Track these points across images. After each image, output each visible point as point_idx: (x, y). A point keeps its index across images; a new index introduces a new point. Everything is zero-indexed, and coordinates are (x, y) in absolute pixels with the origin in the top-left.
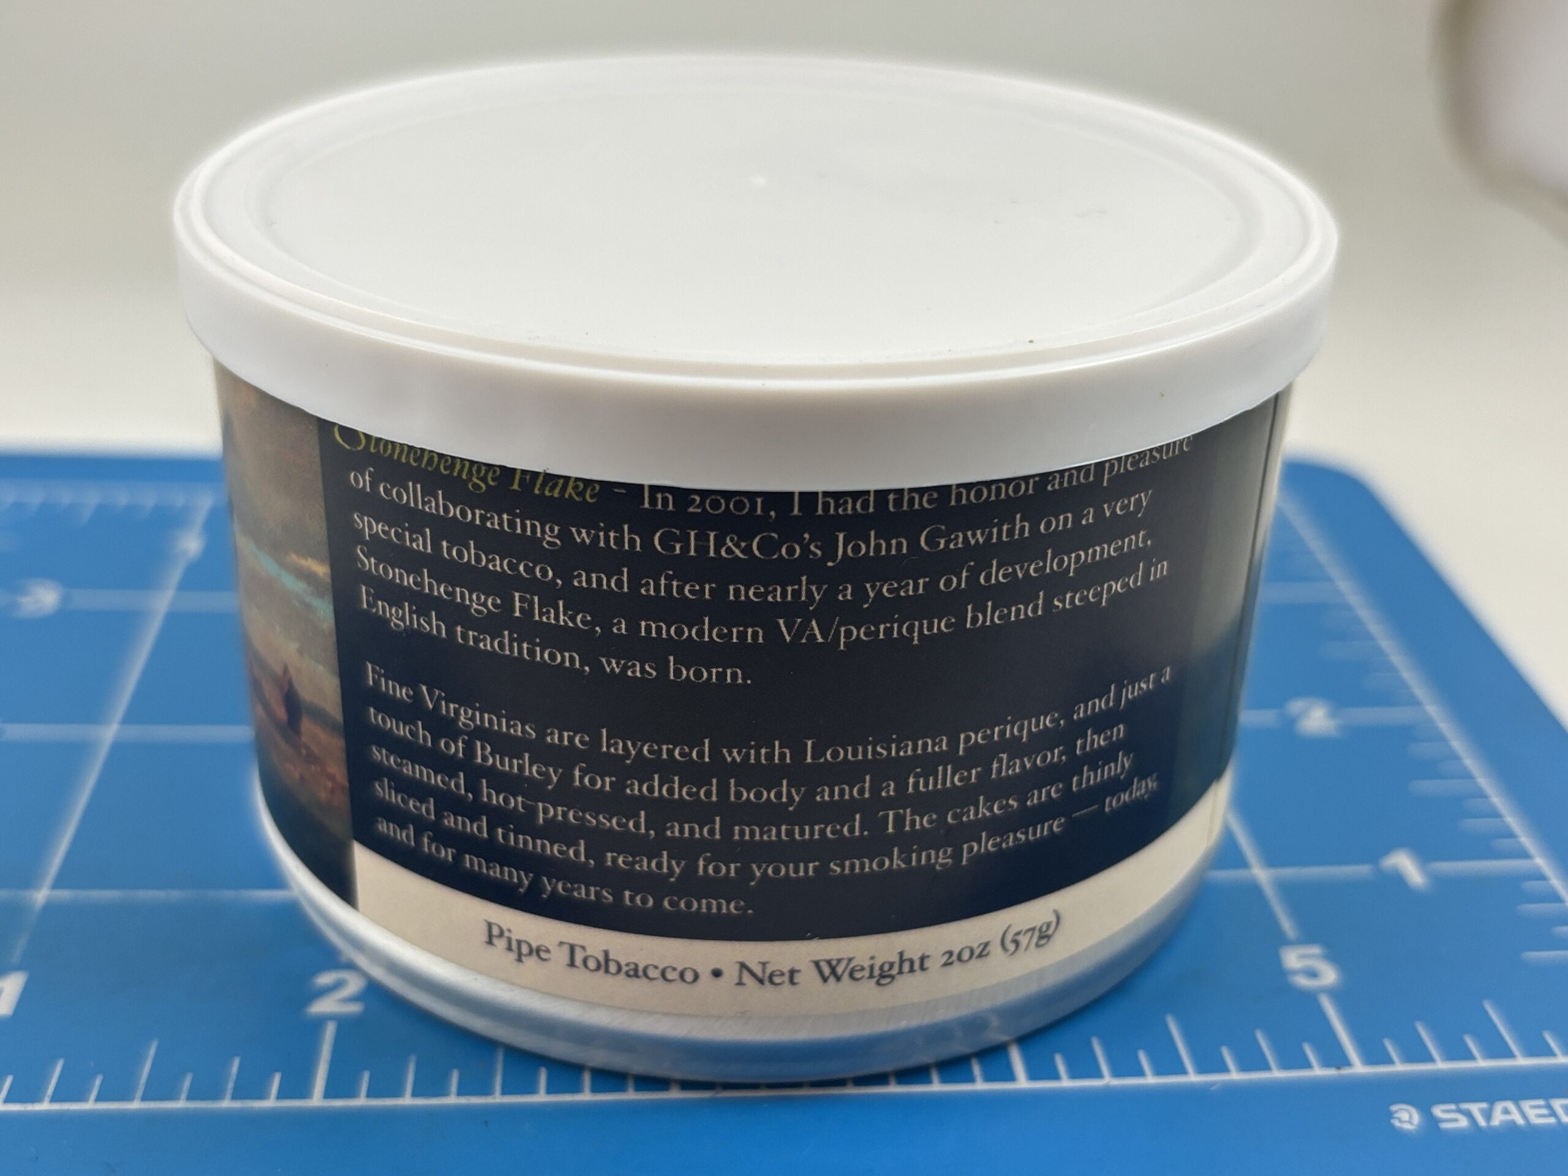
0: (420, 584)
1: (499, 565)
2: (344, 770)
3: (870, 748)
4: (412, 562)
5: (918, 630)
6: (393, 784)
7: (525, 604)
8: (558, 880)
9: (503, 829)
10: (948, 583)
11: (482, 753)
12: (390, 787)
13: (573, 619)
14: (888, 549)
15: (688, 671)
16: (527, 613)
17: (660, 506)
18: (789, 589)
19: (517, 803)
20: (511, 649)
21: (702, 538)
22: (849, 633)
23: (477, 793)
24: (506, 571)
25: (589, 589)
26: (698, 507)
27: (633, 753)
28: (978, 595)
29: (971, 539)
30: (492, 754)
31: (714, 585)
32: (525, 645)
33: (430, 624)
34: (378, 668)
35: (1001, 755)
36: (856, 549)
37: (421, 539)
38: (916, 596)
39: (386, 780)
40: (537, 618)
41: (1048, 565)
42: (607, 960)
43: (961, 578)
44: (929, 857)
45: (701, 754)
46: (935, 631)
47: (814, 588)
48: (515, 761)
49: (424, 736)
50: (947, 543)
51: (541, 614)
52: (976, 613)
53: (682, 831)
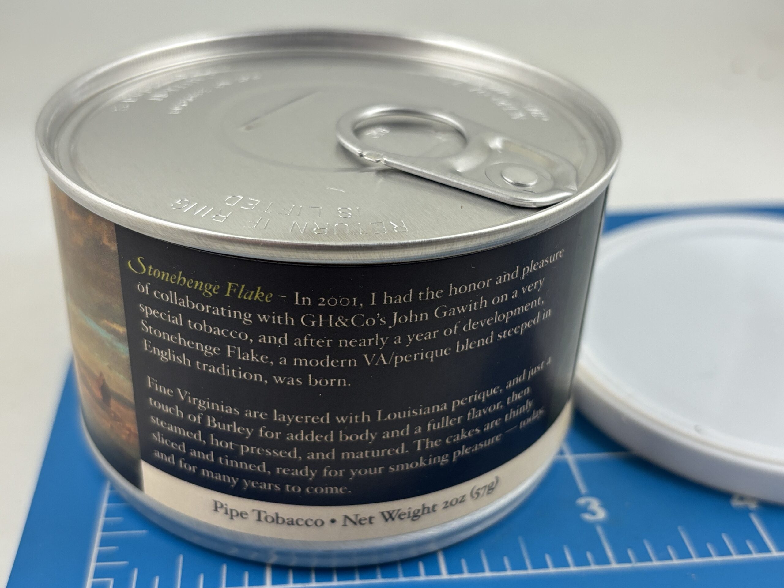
1: (219, 332)
2: (136, 427)
3: (409, 412)
4: (172, 330)
5: (432, 356)
6: (162, 435)
8: (252, 481)
9: (222, 457)
10: (448, 332)
11: (210, 421)
12: (161, 436)
14: (419, 318)
16: (234, 355)
17: (304, 304)
18: (370, 340)
19: (230, 445)
20: (226, 372)
21: (326, 318)
22: (399, 359)
23: (208, 441)
28: (462, 337)
29: (459, 310)
30: (216, 422)
31: (331, 340)
33: (182, 360)
34: (154, 379)
36: (403, 319)
37: (176, 318)
38: (432, 339)
39: (159, 433)
40: (240, 358)
42: (277, 517)
45: (325, 420)
47: (382, 339)
48: (229, 426)
50: (447, 314)
51: (242, 356)
52: (461, 345)
53: (315, 456)
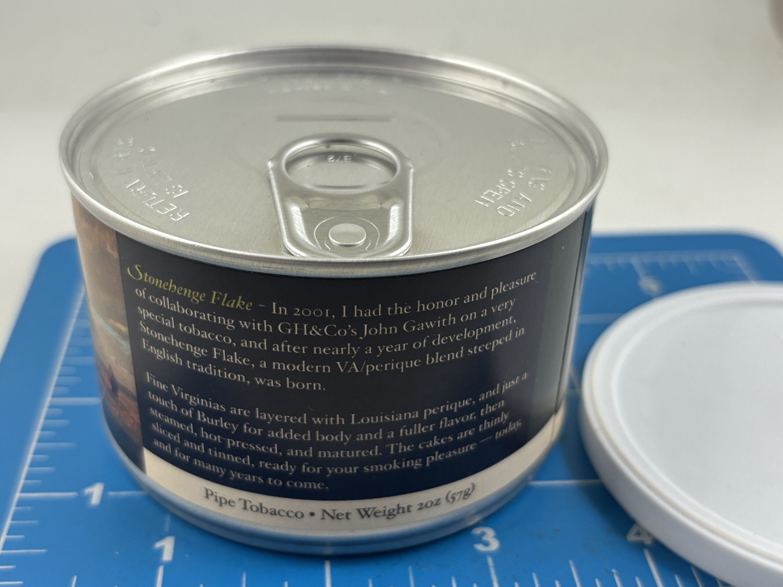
0: (170, 341)
7: (219, 353)
13: (241, 360)
15: (296, 384)
24: (209, 338)
25: (248, 348)
26: (298, 313)
27: (271, 419)
32: (219, 371)
35: (444, 418)
41: (465, 334)
43: (423, 343)
44: (410, 464)
46: (411, 366)
49: (173, 407)
